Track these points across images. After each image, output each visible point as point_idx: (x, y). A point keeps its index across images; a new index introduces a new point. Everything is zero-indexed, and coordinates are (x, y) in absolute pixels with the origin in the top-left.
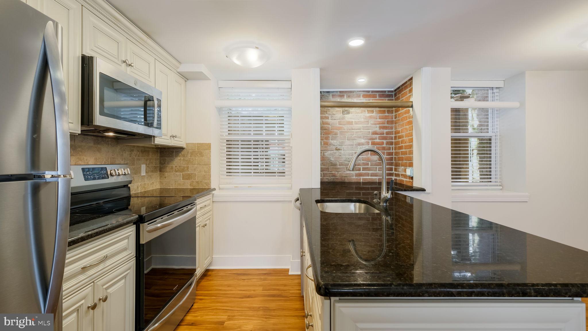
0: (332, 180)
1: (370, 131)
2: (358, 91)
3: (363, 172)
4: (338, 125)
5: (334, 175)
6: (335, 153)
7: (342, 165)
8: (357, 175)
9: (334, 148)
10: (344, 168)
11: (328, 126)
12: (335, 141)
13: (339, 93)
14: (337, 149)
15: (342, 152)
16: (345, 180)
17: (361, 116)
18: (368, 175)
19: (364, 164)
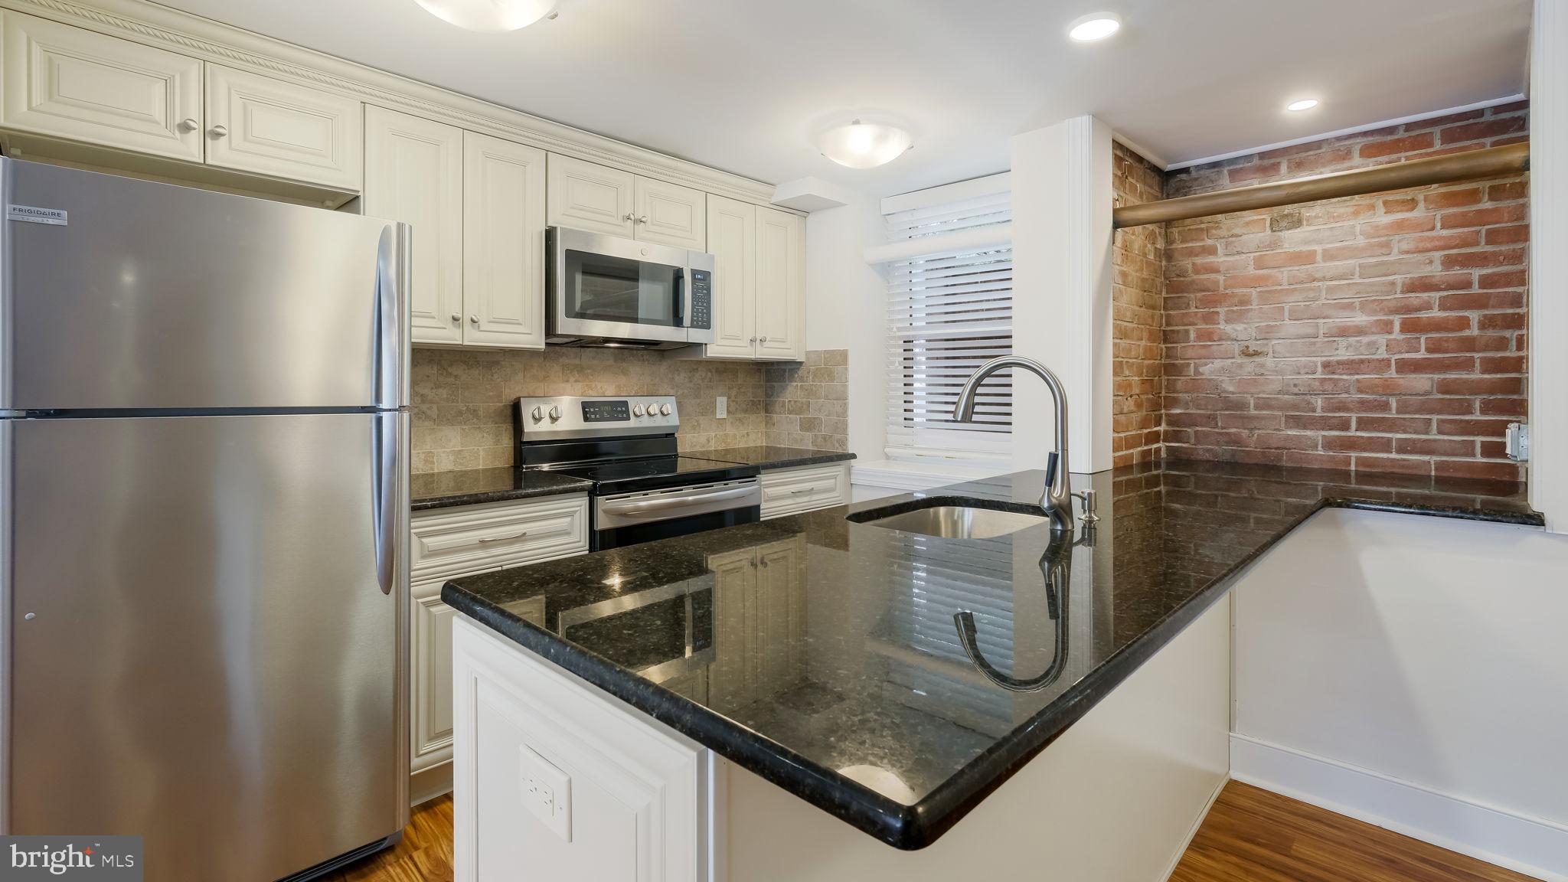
0: (1227, 457)
1: (1399, 279)
2: (1339, 139)
3: (1359, 434)
4: (1252, 271)
5: (1236, 441)
6: (1240, 366)
7: (1269, 407)
8: (1329, 444)
9: (1236, 348)
10: (1275, 418)
11: (1212, 276)
12: (1240, 327)
13: (1256, 162)
14: (1247, 353)
15: (1269, 361)
16: (1279, 458)
17: (1353, 226)
18: (1386, 445)
19: (1364, 405)
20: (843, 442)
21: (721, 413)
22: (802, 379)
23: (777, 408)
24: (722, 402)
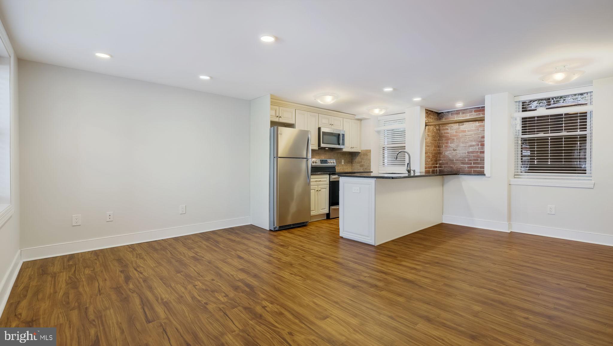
0: (450, 171)
1: (480, 136)
2: (470, 109)
3: (473, 165)
4: (455, 134)
5: (452, 167)
6: (453, 153)
7: (458, 161)
8: (468, 167)
9: (452, 149)
10: (459, 163)
11: (447, 134)
12: (453, 145)
13: (456, 112)
14: (454, 150)
15: (458, 151)
16: (459, 170)
17: (473, 126)
18: (478, 167)
19: (475, 160)
20: (370, 169)
21: (343, 163)
22: (360, 156)
23: (354, 162)
24: (343, 161)
